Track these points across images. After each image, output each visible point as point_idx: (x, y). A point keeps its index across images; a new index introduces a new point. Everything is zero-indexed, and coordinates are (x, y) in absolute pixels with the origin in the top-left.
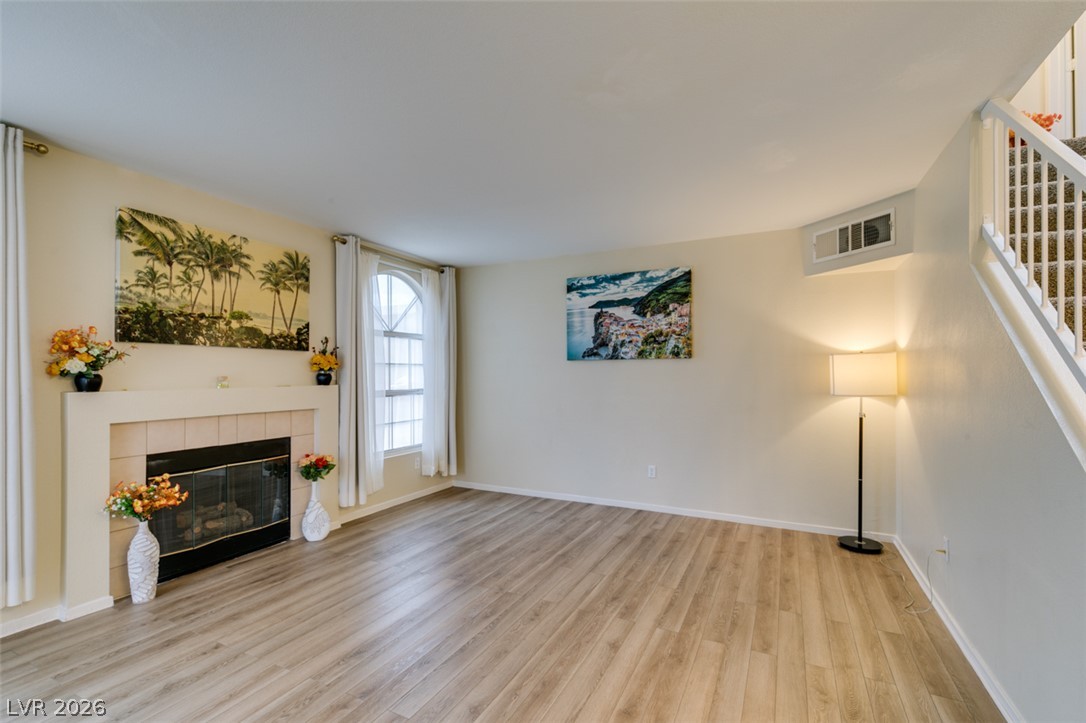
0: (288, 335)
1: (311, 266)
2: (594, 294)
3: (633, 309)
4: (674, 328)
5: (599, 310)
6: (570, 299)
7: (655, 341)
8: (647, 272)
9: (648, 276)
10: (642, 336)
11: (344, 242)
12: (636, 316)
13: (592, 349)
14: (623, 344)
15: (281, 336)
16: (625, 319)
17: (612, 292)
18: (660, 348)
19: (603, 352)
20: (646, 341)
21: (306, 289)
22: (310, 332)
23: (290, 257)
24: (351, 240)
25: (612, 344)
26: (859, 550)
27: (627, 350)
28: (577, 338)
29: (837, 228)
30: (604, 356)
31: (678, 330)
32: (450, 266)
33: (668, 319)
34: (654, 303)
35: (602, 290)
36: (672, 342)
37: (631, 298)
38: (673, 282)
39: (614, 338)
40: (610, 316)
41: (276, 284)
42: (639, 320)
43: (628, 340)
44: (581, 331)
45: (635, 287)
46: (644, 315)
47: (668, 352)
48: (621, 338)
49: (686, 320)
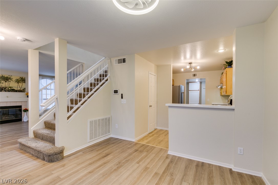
0: (21, 90)
21: (25, 83)
23: (21, 78)
41: (18, 82)
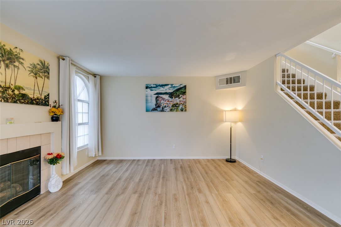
0: (41, 99)
1: (50, 67)
2: (156, 90)
3: (169, 96)
4: (181, 102)
5: (157, 95)
6: (147, 91)
7: (176, 106)
8: (173, 84)
9: (173, 86)
10: (171, 104)
11: (64, 59)
12: (169, 98)
13: (155, 108)
14: (165, 107)
15: (38, 99)
16: (166, 99)
17: (162, 90)
18: (177, 108)
19: (159, 109)
20: (173, 106)
22: (50, 98)
23: (41, 63)
24: (67, 59)
25: (162, 107)
26: (231, 162)
27: (167, 109)
28: (149, 104)
29: (225, 78)
30: (159, 110)
31: (182, 103)
32: (99, 75)
33: (180, 100)
34: (175, 94)
35: (158, 89)
36: (181, 107)
37: (168, 92)
38: (181, 88)
39: (162, 105)
40: (161, 97)
41: (36, 74)
42: (170, 99)
43: (167, 106)
44: (151, 102)
45: (169, 89)
46: (172, 98)
47: (180, 109)
48: (165, 105)
49: (185, 100)
